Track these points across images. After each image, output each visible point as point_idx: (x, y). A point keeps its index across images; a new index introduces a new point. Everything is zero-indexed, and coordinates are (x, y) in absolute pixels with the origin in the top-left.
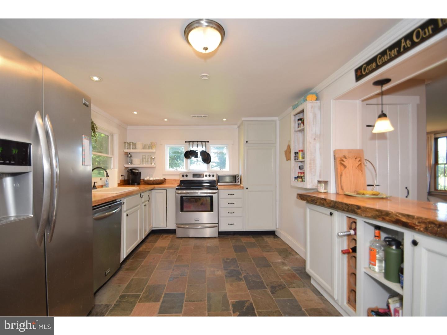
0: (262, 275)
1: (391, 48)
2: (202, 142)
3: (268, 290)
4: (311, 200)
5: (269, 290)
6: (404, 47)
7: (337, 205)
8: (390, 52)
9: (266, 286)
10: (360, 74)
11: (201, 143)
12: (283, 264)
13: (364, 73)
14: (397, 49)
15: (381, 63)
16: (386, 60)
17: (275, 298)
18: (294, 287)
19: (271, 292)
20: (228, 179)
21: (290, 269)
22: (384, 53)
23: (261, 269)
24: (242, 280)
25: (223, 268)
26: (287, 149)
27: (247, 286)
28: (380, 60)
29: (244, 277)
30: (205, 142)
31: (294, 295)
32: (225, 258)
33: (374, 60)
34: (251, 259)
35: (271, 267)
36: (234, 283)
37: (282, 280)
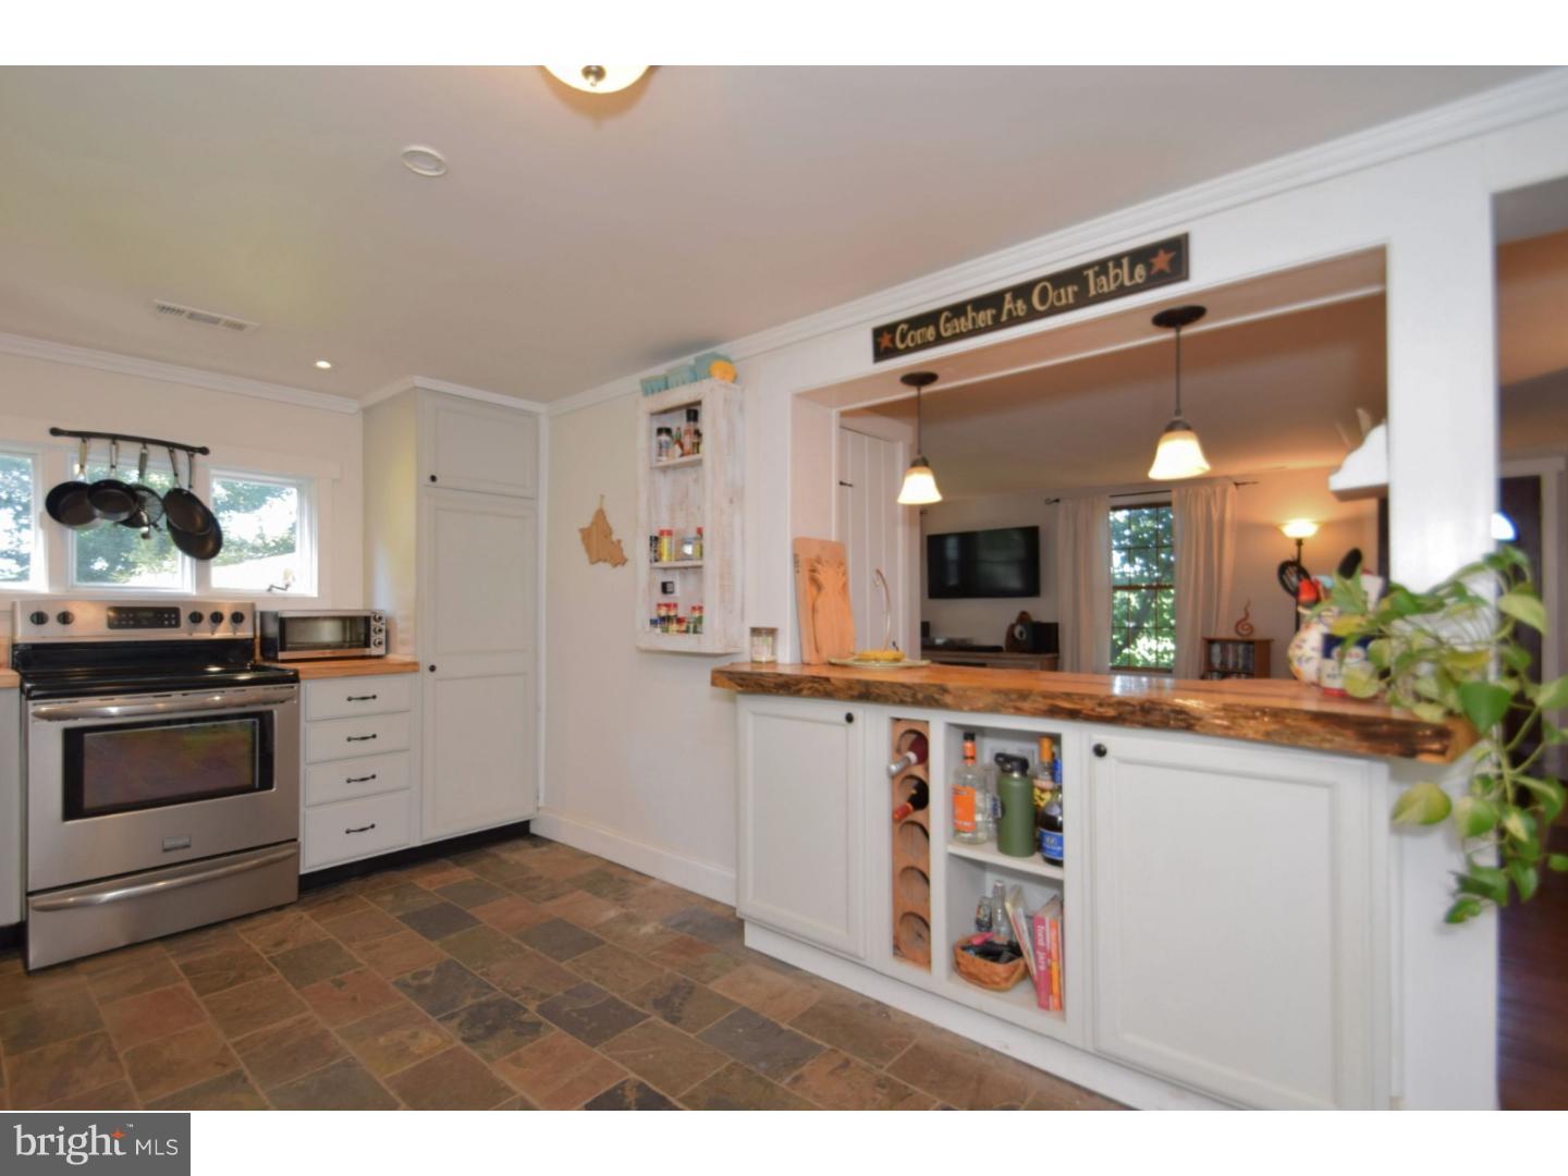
0: (597, 980)
1: (980, 303)
2: (172, 447)
3: (653, 1018)
4: (776, 684)
5: (656, 1018)
6: (1010, 311)
7: (877, 691)
8: (974, 314)
9: (640, 1009)
10: (886, 342)
11: (165, 450)
12: (630, 919)
13: (900, 346)
14: (994, 312)
15: (949, 333)
16: (964, 330)
17: (693, 1032)
18: (717, 977)
19: (666, 1019)
20: (329, 633)
21: (661, 927)
22: (958, 310)
23: (577, 961)
24: (542, 1029)
25: (430, 1017)
26: (593, 523)
27: (579, 1038)
28: (948, 325)
29: (541, 1010)
30: (191, 450)
31: (732, 998)
32: (408, 975)
33: (930, 318)
34: (515, 941)
35: (602, 942)
36: (521, 1050)
37: (667, 970)
